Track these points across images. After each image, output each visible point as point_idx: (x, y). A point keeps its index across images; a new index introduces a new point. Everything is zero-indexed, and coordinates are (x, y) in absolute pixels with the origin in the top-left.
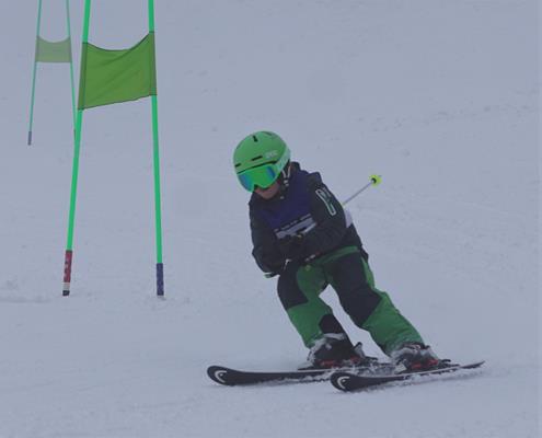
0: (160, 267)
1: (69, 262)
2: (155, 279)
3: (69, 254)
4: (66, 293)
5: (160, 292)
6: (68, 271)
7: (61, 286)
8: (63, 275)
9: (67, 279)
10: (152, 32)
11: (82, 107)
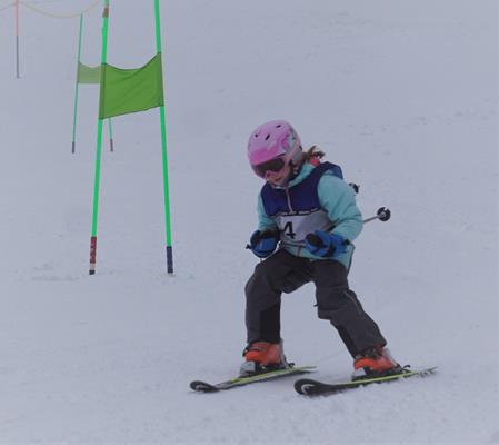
0: (169, 249)
1: (94, 246)
2: (165, 259)
3: (94, 240)
4: (92, 272)
5: (170, 270)
6: (93, 254)
7: (88, 266)
8: (89, 257)
9: (93, 261)
10: (159, 53)
11: (102, 117)
